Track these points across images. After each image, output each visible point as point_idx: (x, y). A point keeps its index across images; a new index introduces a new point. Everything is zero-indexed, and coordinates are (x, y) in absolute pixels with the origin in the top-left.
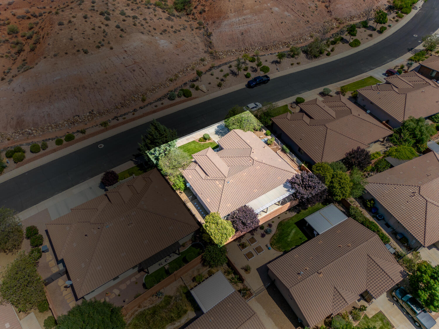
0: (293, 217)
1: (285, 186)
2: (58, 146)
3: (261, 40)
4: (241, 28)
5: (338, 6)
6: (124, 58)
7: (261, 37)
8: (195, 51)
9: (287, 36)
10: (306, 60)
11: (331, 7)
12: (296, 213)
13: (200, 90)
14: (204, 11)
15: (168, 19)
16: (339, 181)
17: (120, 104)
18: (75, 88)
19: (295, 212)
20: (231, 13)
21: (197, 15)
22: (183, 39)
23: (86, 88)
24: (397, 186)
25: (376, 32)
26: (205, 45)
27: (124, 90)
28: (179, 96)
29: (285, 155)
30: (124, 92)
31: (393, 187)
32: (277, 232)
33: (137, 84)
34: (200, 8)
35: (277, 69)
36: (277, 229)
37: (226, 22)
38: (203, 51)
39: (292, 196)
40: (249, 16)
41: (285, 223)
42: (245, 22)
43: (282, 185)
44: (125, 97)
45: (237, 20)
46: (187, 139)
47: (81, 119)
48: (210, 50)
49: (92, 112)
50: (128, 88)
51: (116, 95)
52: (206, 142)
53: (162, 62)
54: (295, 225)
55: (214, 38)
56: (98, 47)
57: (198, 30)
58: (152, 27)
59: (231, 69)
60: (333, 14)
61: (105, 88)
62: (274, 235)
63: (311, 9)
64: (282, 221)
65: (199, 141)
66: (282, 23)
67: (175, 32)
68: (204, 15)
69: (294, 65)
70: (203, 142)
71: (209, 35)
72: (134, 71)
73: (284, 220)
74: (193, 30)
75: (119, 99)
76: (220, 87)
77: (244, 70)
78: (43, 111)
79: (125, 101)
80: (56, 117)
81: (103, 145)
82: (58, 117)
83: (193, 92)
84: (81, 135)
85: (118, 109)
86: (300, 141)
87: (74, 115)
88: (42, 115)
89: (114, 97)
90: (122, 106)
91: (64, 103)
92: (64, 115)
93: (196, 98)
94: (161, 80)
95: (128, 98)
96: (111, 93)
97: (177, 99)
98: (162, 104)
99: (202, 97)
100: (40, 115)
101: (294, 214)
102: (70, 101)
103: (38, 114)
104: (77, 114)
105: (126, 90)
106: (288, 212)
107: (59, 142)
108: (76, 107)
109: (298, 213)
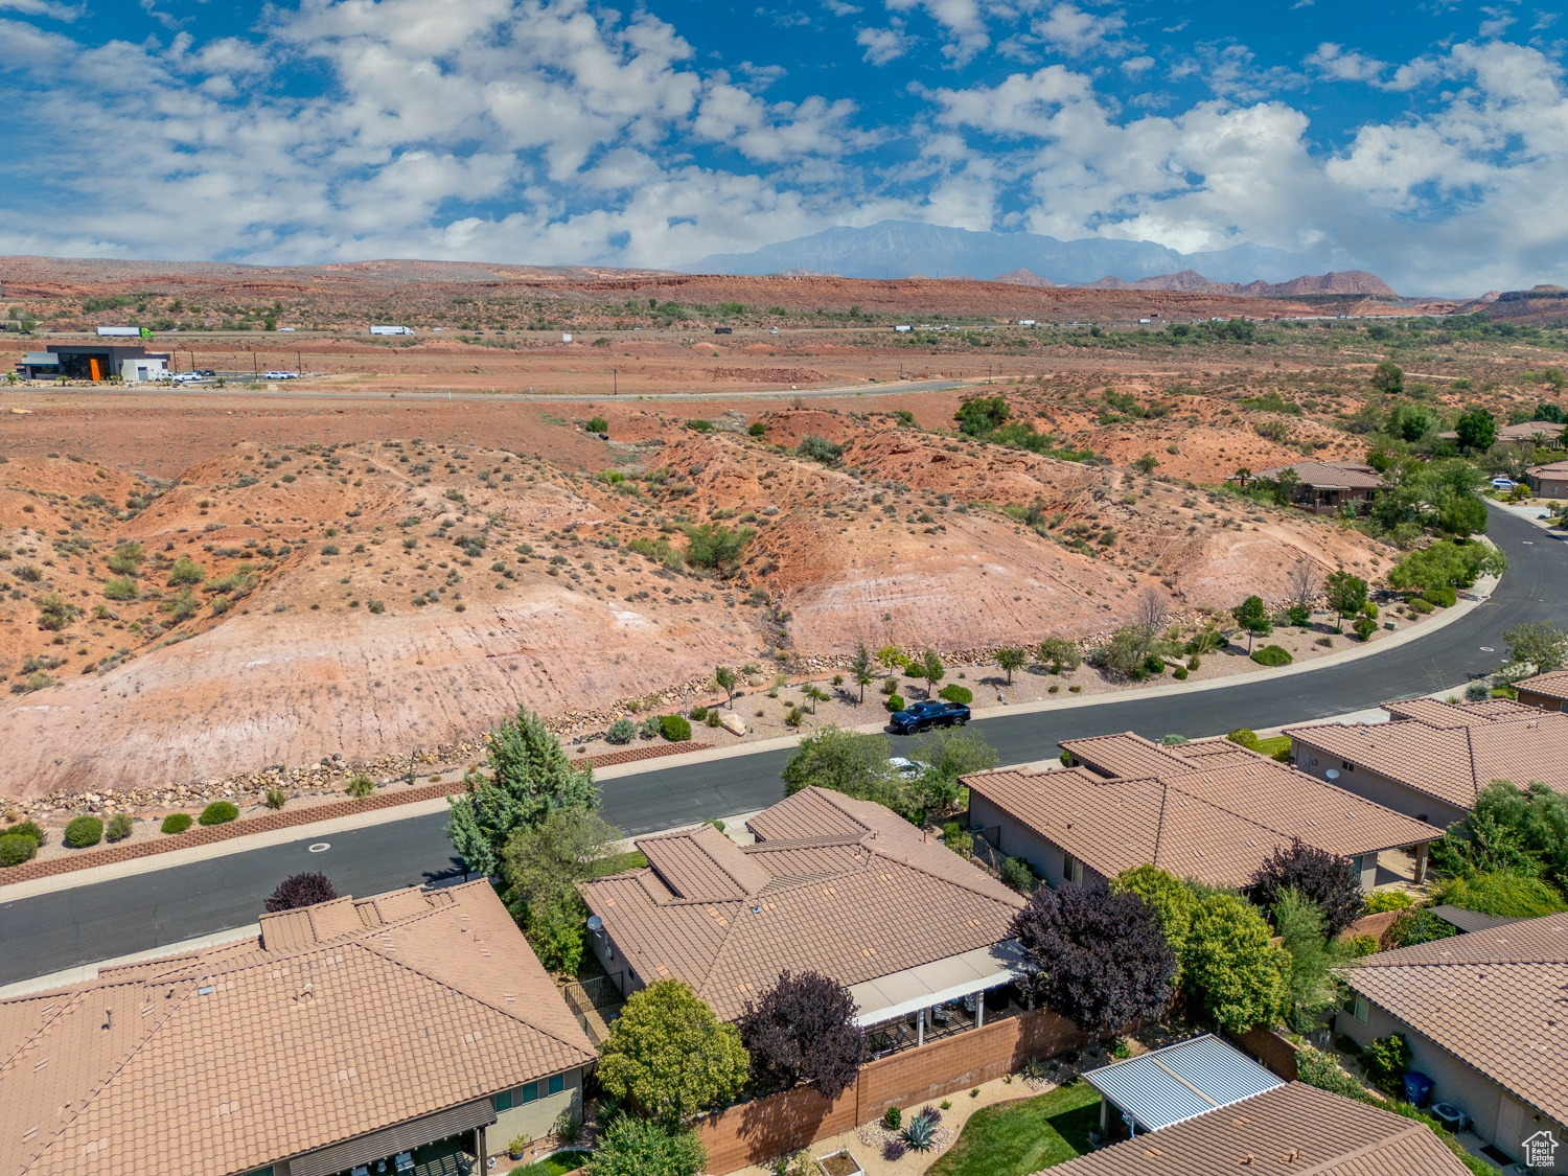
0: (1042, 1097)
1: (997, 952)
2: (165, 836)
3: (948, 635)
4: (883, 604)
5: (1206, 580)
6: (491, 634)
7: (949, 628)
8: (728, 648)
9: (1036, 632)
10: (1104, 683)
11: (1181, 583)
12: (1053, 1086)
13: (723, 726)
14: (775, 568)
15: (660, 574)
16: (1226, 932)
17: (436, 751)
18: (303, 691)
19: (1051, 1080)
20: (854, 566)
21: (754, 580)
22: (697, 620)
23: (339, 695)
24: (1490, 969)
25: (1341, 637)
26: (765, 641)
27: (464, 714)
28: (646, 736)
30: (461, 717)
31: (1470, 974)
32: (962, 1147)
33: (514, 702)
34: (762, 562)
35: (999, 699)
36: (962, 1134)
37: (836, 588)
38: (757, 654)
40: (911, 578)
41: (1003, 1117)
42: (896, 589)
43: (986, 950)
44: (459, 732)
45: (873, 583)
47: (285, 780)
48: (778, 652)
49: (330, 761)
50: (479, 709)
51: (431, 723)
53: (614, 658)
54: (1047, 1128)
55: (794, 628)
56: (421, 603)
57: (748, 607)
58: (605, 585)
59: (839, 686)
60: (1190, 598)
61: (402, 701)
62: (947, 1155)
63: (1114, 583)
64: (988, 1108)
66: (1017, 599)
67: (674, 602)
68: (773, 576)
69: (1059, 692)
71: (781, 620)
72: (514, 668)
73: (997, 1105)
74: (732, 605)
75: (438, 735)
76: (795, 725)
77: (885, 692)
78: (171, 745)
79: (456, 742)
80: (202, 767)
81: (327, 846)
82: (211, 766)
83: (697, 729)
84: (264, 812)
85: (424, 764)
86: (1066, 831)
87: (269, 764)
88: (162, 757)
89: (422, 727)
90: (441, 758)
91: (249, 727)
92: (233, 762)
93: (704, 747)
94: (598, 704)
95: (470, 735)
96: (415, 716)
97: (638, 744)
98: (582, 751)
99: (724, 745)
100: (155, 756)
101: (1045, 1087)
102: (272, 726)
103: (149, 754)
104: (280, 763)
105: (471, 715)
106: (1017, 1079)
107: (176, 825)
108: (284, 744)
109: (1065, 1085)
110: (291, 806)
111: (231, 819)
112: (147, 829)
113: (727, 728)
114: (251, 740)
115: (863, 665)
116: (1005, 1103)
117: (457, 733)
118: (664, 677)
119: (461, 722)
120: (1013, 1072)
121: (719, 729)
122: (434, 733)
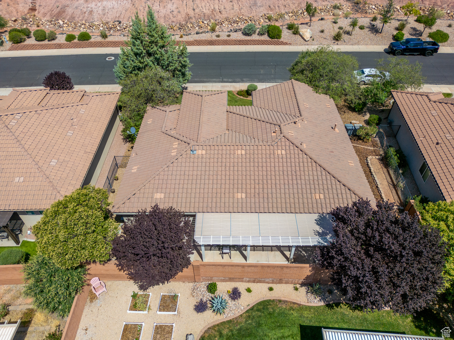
0: (310, 308)
1: (321, 221)
2: (65, 42)
12: (322, 303)
13: (299, 34)
17: (178, 25)
19: (323, 299)
27: (194, 10)
28: (260, 34)
29: (385, 170)
30: (193, 11)
32: (240, 320)
33: (217, 7)
36: (247, 311)
39: (319, 252)
41: (277, 311)
43: (316, 216)
44: (190, 18)
46: (222, 86)
50: (201, 8)
51: (179, 12)
52: (247, 97)
54: (298, 331)
59: (373, 23)
62: (230, 322)
64: (274, 301)
65: (238, 94)
70: (241, 97)
73: (280, 301)
75: (181, 18)
76: (337, 40)
77: (397, 29)
78: (89, 6)
79: (187, 23)
80: (96, 17)
81: (113, 58)
82: (99, 17)
83: (286, 34)
84: (100, 39)
85: (172, 30)
86: (433, 146)
87: (117, 19)
88: (85, 10)
89: (175, 13)
90: (179, 29)
91: (114, 2)
92: (105, 16)
93: (286, 44)
94: (254, 14)
95: (193, 20)
96: (173, 8)
97: (255, 37)
98: (229, 36)
99: (296, 44)
100: (83, 9)
101: (316, 302)
102: (122, 3)
103: (82, 8)
104: (120, 20)
105: (197, 11)
106: (303, 290)
107: (70, 38)
108: (124, 11)
109: (329, 306)
110: (110, 39)
111: (88, 40)
112: (61, 39)
113: (301, 36)
114: (113, 8)
115: (388, 12)
116: (285, 302)
117: (188, 18)
118: (291, 5)
119: (191, 13)
120: (303, 285)
121: (298, 36)
122: (179, 17)
